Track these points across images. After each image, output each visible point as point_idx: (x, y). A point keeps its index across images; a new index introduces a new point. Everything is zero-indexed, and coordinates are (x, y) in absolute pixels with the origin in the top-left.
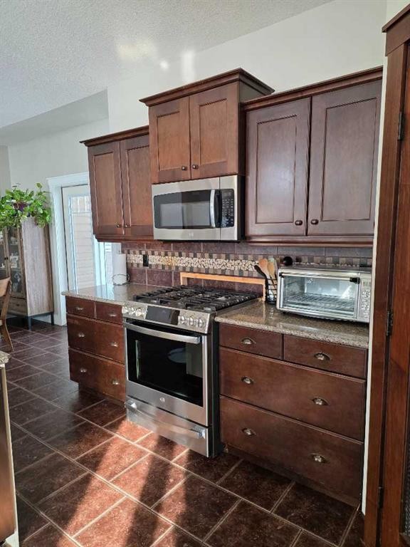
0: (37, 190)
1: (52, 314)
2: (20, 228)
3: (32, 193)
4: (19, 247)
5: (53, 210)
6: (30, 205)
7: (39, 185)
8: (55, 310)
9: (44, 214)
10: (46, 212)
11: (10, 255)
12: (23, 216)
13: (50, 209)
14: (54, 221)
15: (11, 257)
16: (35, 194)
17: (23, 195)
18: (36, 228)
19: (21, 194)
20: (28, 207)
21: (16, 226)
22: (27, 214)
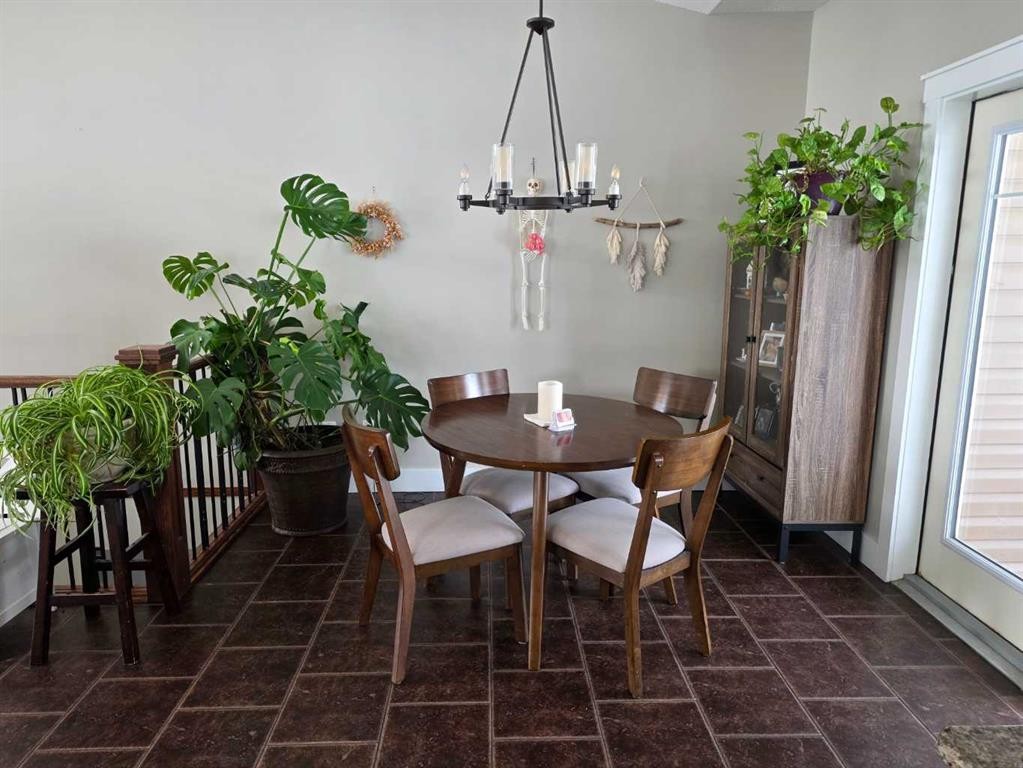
0: (880, 120)
1: (858, 530)
2: (802, 253)
3: (860, 134)
4: (790, 309)
5: (926, 188)
6: (846, 174)
7: (888, 104)
8: (872, 518)
9: (889, 205)
10: (898, 196)
11: (765, 326)
12: (817, 212)
13: (912, 184)
14: (922, 225)
15: (766, 335)
16: (868, 137)
17: (829, 143)
18: (852, 253)
19: (823, 141)
20: (838, 184)
21: (788, 246)
22: (831, 206)
